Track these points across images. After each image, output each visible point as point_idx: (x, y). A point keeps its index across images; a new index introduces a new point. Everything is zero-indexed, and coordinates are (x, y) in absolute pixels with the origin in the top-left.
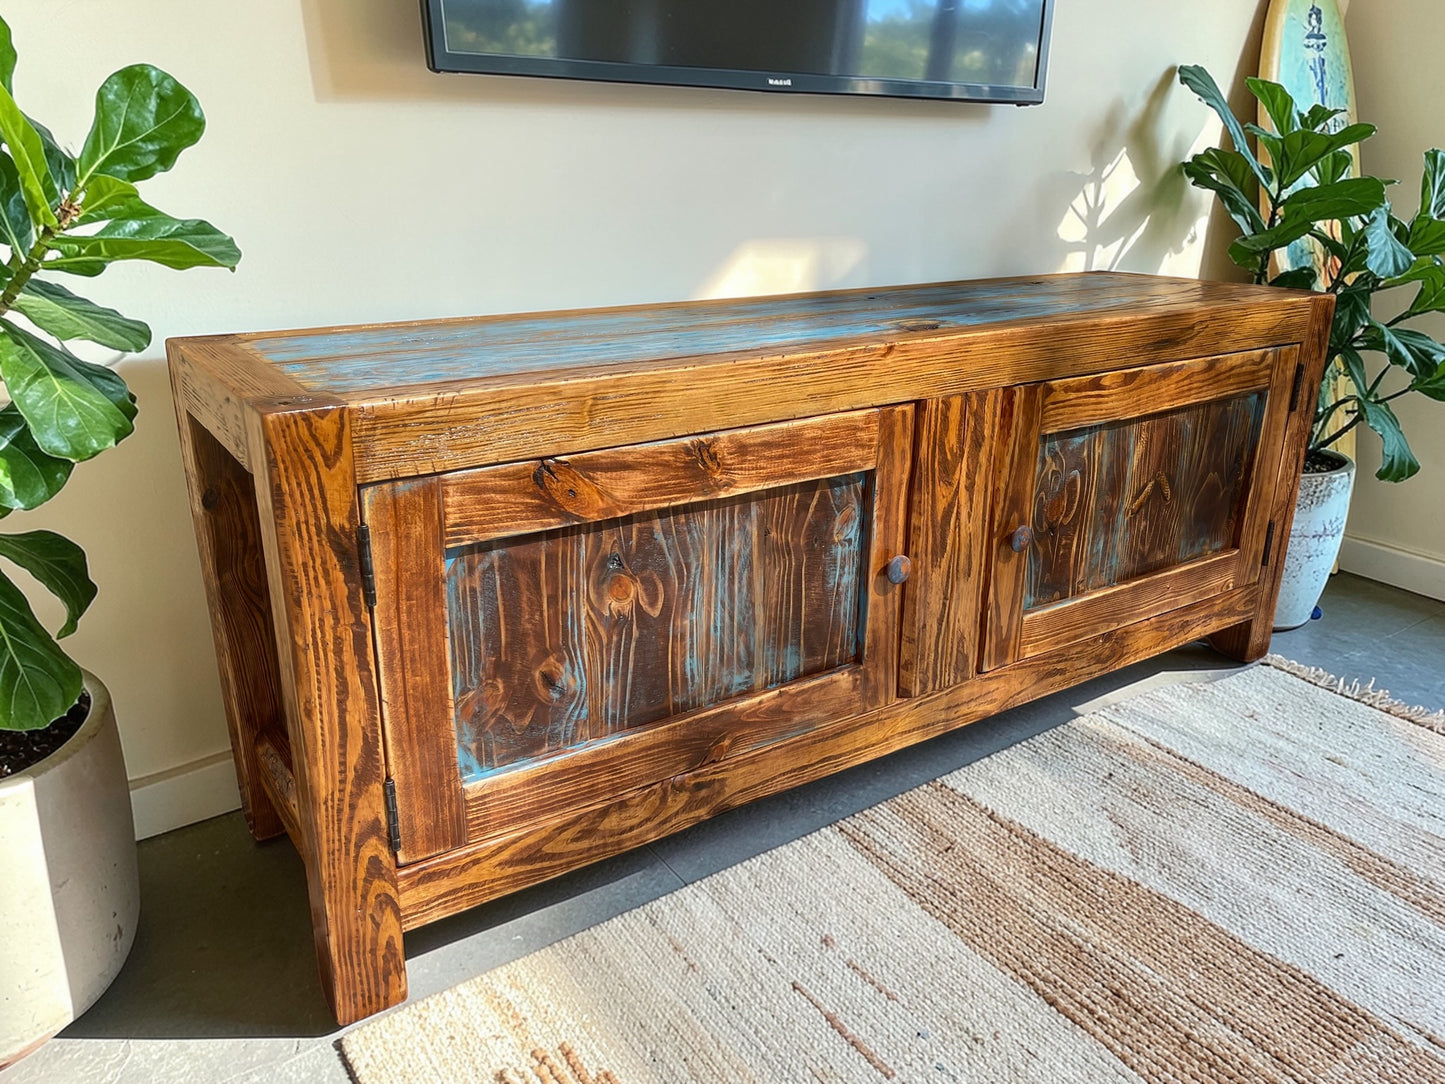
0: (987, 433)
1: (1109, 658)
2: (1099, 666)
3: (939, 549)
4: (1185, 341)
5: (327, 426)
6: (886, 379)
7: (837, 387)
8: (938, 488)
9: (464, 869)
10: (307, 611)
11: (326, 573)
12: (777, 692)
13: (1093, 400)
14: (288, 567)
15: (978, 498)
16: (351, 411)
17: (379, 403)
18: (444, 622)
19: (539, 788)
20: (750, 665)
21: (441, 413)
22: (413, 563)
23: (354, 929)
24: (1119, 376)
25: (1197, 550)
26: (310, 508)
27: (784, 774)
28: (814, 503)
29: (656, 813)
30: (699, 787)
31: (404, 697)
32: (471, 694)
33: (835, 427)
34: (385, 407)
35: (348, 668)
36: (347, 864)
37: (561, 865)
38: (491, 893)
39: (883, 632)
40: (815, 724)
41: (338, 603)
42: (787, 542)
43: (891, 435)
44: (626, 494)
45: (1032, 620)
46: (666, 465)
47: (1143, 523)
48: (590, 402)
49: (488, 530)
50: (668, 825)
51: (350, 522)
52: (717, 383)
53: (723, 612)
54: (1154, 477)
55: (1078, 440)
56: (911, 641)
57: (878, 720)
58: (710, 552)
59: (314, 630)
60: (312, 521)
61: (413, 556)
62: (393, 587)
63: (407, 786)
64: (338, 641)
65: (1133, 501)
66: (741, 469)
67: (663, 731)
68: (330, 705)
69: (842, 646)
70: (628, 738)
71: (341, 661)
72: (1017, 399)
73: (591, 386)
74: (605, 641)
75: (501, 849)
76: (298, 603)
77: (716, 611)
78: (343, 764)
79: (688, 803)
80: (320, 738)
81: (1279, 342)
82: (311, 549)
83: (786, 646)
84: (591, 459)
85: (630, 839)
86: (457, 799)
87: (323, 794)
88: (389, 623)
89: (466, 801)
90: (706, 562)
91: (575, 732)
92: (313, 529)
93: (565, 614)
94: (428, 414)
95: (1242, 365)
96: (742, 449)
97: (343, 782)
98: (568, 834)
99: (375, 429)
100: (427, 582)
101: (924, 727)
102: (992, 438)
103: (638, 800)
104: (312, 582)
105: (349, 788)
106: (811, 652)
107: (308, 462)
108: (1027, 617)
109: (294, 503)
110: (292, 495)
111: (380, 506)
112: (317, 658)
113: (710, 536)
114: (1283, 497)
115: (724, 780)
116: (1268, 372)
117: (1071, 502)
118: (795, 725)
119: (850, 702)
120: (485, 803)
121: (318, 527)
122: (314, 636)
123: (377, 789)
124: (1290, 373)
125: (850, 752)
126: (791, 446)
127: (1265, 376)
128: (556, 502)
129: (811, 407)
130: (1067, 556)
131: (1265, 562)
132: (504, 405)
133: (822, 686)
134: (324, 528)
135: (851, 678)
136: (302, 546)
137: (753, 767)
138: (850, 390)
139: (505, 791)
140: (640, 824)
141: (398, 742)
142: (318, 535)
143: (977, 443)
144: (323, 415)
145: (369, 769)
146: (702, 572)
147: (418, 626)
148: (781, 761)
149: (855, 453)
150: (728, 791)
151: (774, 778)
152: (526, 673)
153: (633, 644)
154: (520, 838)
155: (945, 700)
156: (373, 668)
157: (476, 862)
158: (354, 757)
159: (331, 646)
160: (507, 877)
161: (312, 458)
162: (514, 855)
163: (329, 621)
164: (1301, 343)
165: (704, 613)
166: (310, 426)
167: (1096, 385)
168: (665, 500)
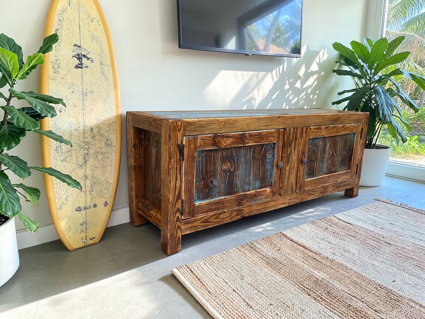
0: (298, 137)
1: (323, 192)
2: (321, 194)
3: (288, 162)
4: (338, 120)
5: (179, 123)
6: (279, 123)
7: (269, 124)
8: (288, 148)
9: (194, 222)
10: (172, 161)
11: (176, 153)
12: (255, 191)
13: (319, 132)
14: (170, 151)
15: (296, 151)
16: (184, 121)
17: (188, 120)
18: (195, 166)
19: (209, 206)
20: (249, 184)
21: (198, 123)
22: (191, 153)
23: (173, 232)
24: (325, 127)
25: (341, 169)
26: (175, 140)
27: (256, 210)
28: (263, 149)
29: (230, 215)
30: (239, 210)
31: (186, 181)
32: (197, 183)
33: (268, 133)
34: (189, 121)
35: (178, 174)
36: (173, 217)
37: (212, 224)
38: (198, 229)
39: (276, 180)
40: (262, 199)
41: (177, 160)
42: (258, 157)
43: (279, 135)
44: (229, 143)
45: (307, 181)
46: (236, 137)
47: (330, 162)
48: (224, 123)
49: (204, 148)
50: (233, 219)
51: (181, 143)
52: (247, 121)
53: (245, 171)
54: (332, 151)
55: (316, 141)
56: (282, 183)
57: (275, 200)
58: (243, 158)
59: (173, 165)
60: (175, 142)
61: (191, 152)
62: (187, 158)
63: (185, 201)
64: (177, 167)
65: (328, 156)
66: (250, 140)
67: (233, 196)
68: (174, 181)
69: (268, 182)
70: (226, 197)
71: (177, 172)
72: (304, 130)
73: (224, 120)
74: (222, 175)
75: (201, 219)
76: (171, 159)
77: (243, 171)
78: (175, 194)
79: (237, 214)
80: (171, 188)
81: (357, 122)
82: (174, 148)
83: (257, 181)
84: (223, 135)
85: (225, 221)
86: (194, 207)
87: (171, 201)
88: (185, 165)
89: (195, 207)
90: (242, 160)
91: (215, 195)
92: (175, 144)
93: (215, 168)
94: (196, 123)
95: (350, 127)
96: (251, 135)
97: (174, 198)
98: (214, 217)
99: (187, 125)
100: (193, 157)
101: (284, 203)
102: (299, 138)
103: (227, 211)
104: (174, 155)
105: (175, 200)
106: (261, 183)
107: (176, 131)
108: (306, 180)
109: (172, 138)
110: (172, 137)
111: (186, 141)
112: (173, 171)
113: (243, 154)
114: (360, 158)
115: (244, 210)
116: (356, 129)
117: (315, 155)
118: (258, 199)
119: (269, 195)
120: (198, 208)
121: (176, 143)
122: (173, 166)
123: (180, 201)
124: (360, 130)
125: (269, 207)
126: (260, 136)
127: (355, 130)
128: (216, 143)
129: (264, 128)
130: (314, 167)
131: (356, 173)
132: (209, 122)
133: (264, 191)
134: (177, 144)
135: (270, 190)
136: (173, 147)
137: (249, 208)
138: (272, 125)
139: (202, 205)
140: (227, 217)
141: (185, 191)
142: (176, 145)
143: (296, 139)
144: (179, 121)
145: (179, 197)
146: (241, 162)
147: (190, 166)
148: (255, 207)
149: (272, 138)
150: (245, 213)
151: (254, 211)
152: (208, 180)
153: (228, 176)
154: (205, 217)
155: (289, 197)
156: (182, 174)
157: (196, 221)
158: (177, 194)
159: (175, 169)
160: (202, 225)
161: (176, 130)
162: (203, 220)
163: (176, 163)
164: (362, 123)
165: (241, 171)
166: (177, 123)
167: (320, 128)
168: (236, 145)
